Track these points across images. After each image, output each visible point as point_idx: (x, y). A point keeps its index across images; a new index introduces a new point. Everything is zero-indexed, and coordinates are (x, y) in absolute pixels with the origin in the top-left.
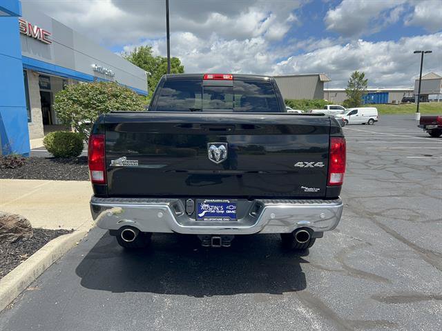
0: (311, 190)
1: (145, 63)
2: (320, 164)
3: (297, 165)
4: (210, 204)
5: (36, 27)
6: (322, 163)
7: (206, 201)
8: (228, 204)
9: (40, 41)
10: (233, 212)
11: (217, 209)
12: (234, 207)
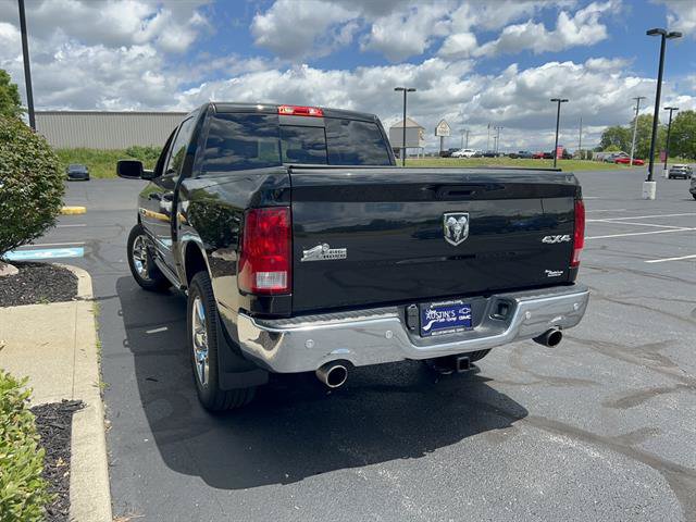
2: (567, 238)
3: (544, 241)
4: (438, 309)
8: (461, 306)
10: (468, 317)
11: (447, 316)
12: (469, 310)
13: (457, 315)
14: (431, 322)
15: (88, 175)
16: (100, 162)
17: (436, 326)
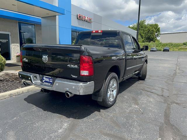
0: (74, 77)
1: (142, 27)
2: (76, 66)
3: (68, 66)
4: (46, 78)
5: (87, 17)
6: (77, 66)
7: (45, 76)
8: (51, 79)
9: (88, 22)
10: (52, 82)
11: (47, 80)
12: (52, 80)
13: (50, 80)
14: (44, 80)
15: (169, 50)
16: (174, 46)
17: (45, 81)
